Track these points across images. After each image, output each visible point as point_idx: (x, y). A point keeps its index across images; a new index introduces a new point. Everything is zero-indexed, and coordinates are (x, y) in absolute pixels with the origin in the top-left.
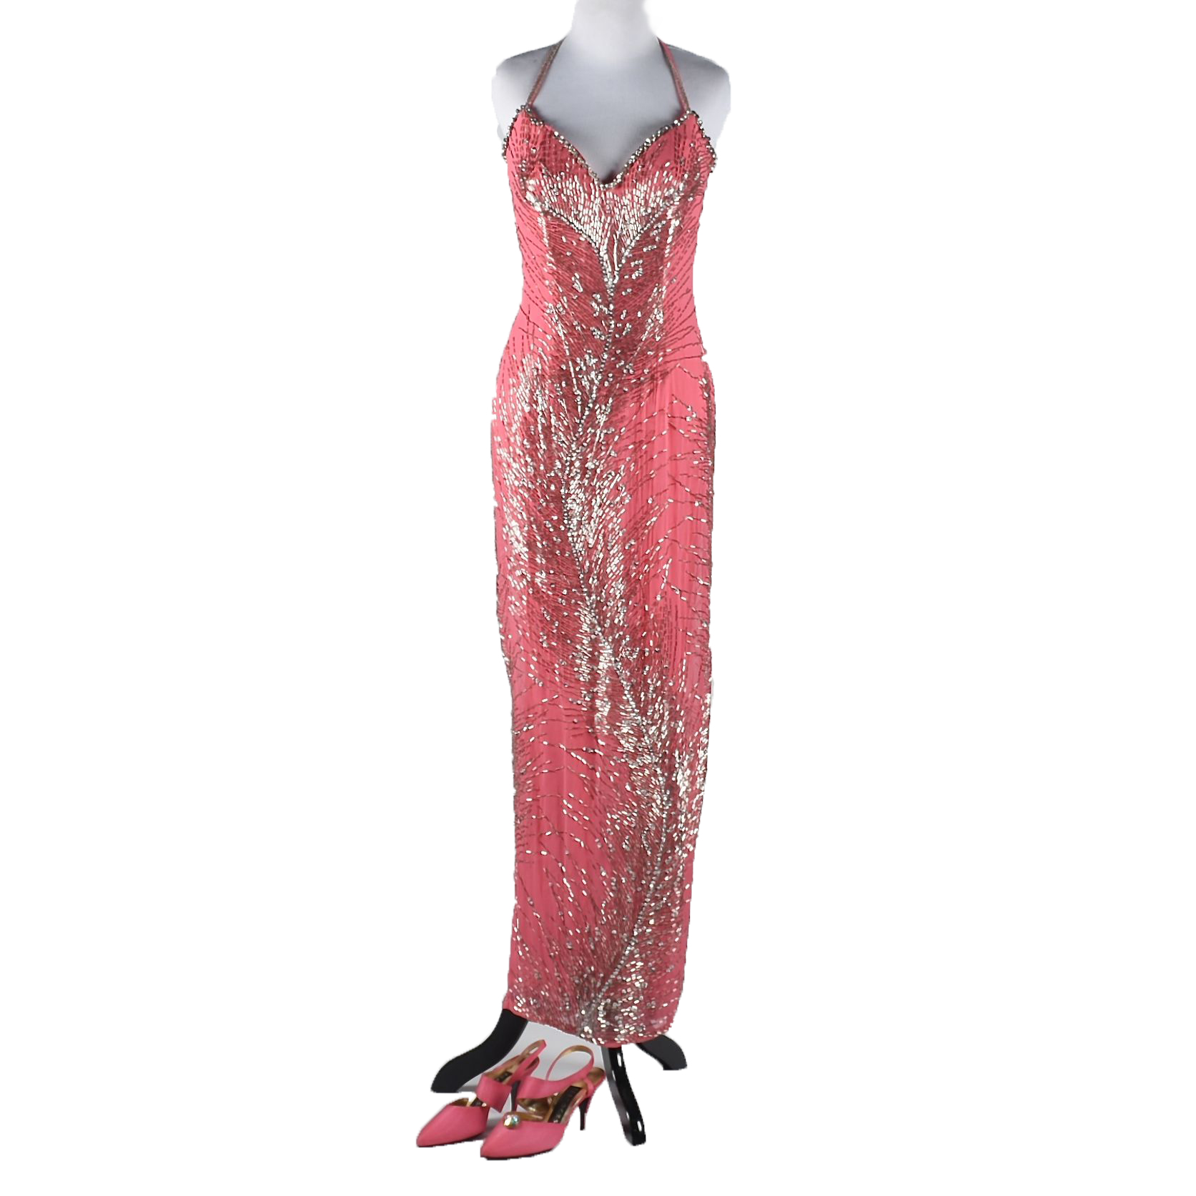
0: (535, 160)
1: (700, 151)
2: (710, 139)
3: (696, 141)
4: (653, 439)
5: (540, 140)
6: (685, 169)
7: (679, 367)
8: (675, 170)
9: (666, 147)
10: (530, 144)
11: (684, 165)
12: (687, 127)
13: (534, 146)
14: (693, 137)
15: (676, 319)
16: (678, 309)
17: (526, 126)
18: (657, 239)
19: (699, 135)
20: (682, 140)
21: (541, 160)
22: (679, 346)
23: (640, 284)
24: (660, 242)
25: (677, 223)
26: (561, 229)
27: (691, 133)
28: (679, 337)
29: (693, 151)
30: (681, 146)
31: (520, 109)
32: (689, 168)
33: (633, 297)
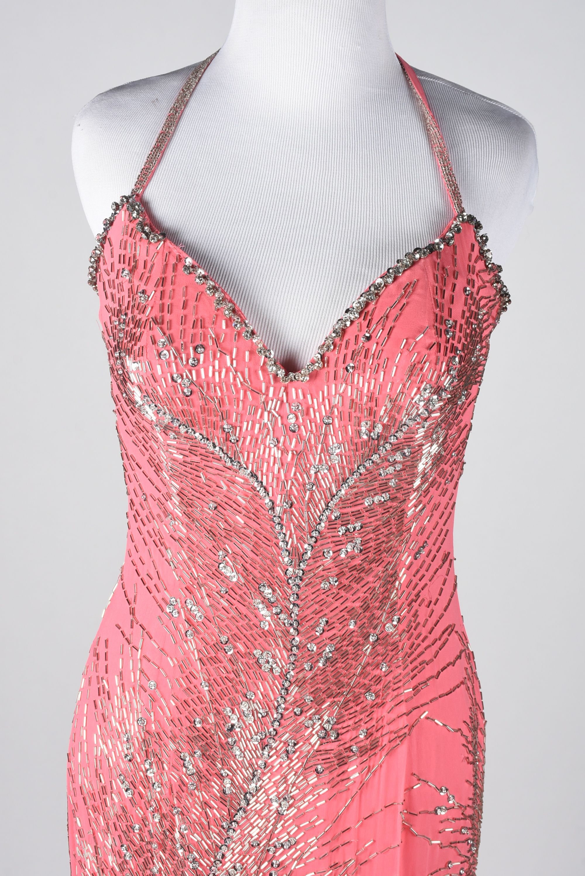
0: (144, 317)
1: (482, 298)
2: (499, 268)
3: (474, 277)
4: (371, 857)
5: (156, 274)
6: (455, 343)
7: (427, 718)
8: (435, 347)
9: (415, 297)
10: (136, 282)
11: (453, 337)
12: (458, 250)
13: (142, 287)
14: (470, 269)
15: (422, 623)
16: (426, 603)
17: (130, 240)
18: (392, 483)
19: (480, 266)
20: (450, 281)
21: (155, 321)
22: (428, 675)
23: (353, 568)
24: (399, 489)
25: (435, 448)
26: (197, 459)
27: (467, 262)
28: (427, 659)
29: (470, 302)
30: (447, 294)
31: (118, 202)
32: (463, 340)
33: (343, 593)
